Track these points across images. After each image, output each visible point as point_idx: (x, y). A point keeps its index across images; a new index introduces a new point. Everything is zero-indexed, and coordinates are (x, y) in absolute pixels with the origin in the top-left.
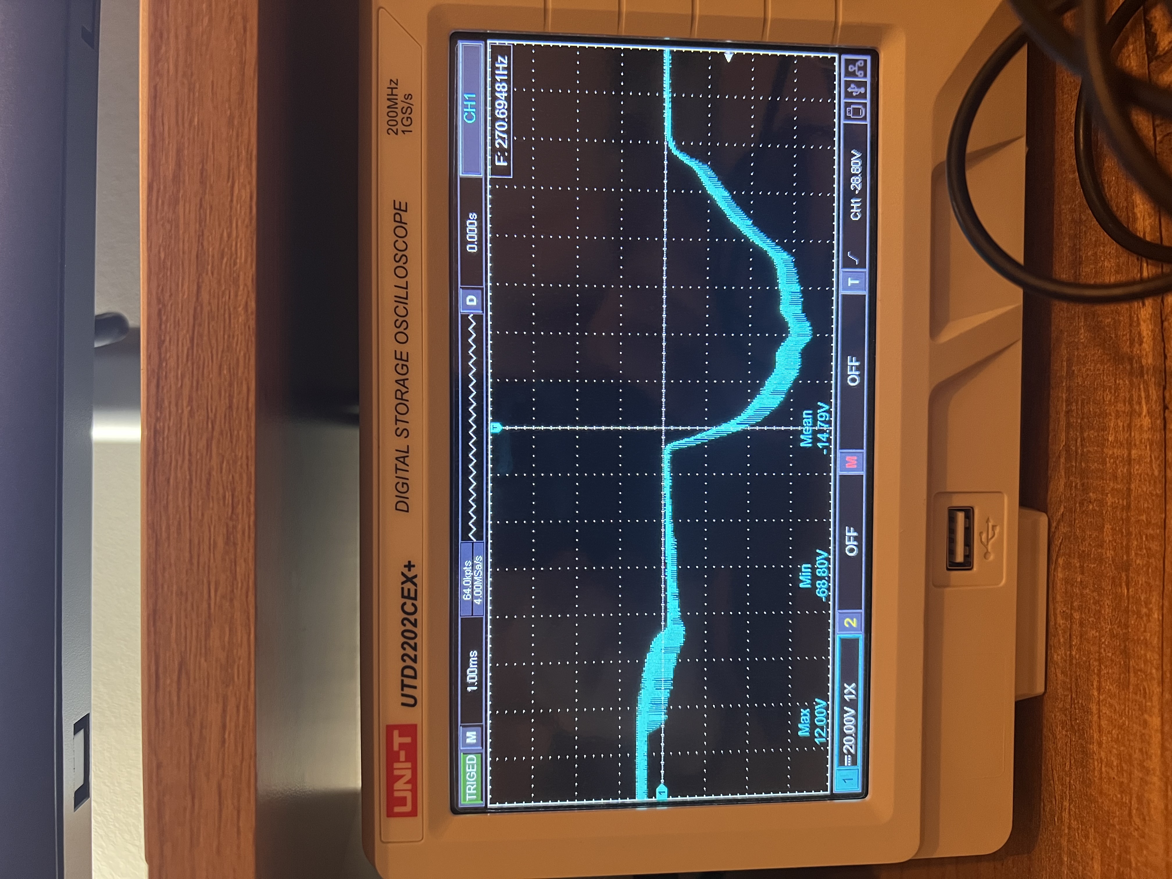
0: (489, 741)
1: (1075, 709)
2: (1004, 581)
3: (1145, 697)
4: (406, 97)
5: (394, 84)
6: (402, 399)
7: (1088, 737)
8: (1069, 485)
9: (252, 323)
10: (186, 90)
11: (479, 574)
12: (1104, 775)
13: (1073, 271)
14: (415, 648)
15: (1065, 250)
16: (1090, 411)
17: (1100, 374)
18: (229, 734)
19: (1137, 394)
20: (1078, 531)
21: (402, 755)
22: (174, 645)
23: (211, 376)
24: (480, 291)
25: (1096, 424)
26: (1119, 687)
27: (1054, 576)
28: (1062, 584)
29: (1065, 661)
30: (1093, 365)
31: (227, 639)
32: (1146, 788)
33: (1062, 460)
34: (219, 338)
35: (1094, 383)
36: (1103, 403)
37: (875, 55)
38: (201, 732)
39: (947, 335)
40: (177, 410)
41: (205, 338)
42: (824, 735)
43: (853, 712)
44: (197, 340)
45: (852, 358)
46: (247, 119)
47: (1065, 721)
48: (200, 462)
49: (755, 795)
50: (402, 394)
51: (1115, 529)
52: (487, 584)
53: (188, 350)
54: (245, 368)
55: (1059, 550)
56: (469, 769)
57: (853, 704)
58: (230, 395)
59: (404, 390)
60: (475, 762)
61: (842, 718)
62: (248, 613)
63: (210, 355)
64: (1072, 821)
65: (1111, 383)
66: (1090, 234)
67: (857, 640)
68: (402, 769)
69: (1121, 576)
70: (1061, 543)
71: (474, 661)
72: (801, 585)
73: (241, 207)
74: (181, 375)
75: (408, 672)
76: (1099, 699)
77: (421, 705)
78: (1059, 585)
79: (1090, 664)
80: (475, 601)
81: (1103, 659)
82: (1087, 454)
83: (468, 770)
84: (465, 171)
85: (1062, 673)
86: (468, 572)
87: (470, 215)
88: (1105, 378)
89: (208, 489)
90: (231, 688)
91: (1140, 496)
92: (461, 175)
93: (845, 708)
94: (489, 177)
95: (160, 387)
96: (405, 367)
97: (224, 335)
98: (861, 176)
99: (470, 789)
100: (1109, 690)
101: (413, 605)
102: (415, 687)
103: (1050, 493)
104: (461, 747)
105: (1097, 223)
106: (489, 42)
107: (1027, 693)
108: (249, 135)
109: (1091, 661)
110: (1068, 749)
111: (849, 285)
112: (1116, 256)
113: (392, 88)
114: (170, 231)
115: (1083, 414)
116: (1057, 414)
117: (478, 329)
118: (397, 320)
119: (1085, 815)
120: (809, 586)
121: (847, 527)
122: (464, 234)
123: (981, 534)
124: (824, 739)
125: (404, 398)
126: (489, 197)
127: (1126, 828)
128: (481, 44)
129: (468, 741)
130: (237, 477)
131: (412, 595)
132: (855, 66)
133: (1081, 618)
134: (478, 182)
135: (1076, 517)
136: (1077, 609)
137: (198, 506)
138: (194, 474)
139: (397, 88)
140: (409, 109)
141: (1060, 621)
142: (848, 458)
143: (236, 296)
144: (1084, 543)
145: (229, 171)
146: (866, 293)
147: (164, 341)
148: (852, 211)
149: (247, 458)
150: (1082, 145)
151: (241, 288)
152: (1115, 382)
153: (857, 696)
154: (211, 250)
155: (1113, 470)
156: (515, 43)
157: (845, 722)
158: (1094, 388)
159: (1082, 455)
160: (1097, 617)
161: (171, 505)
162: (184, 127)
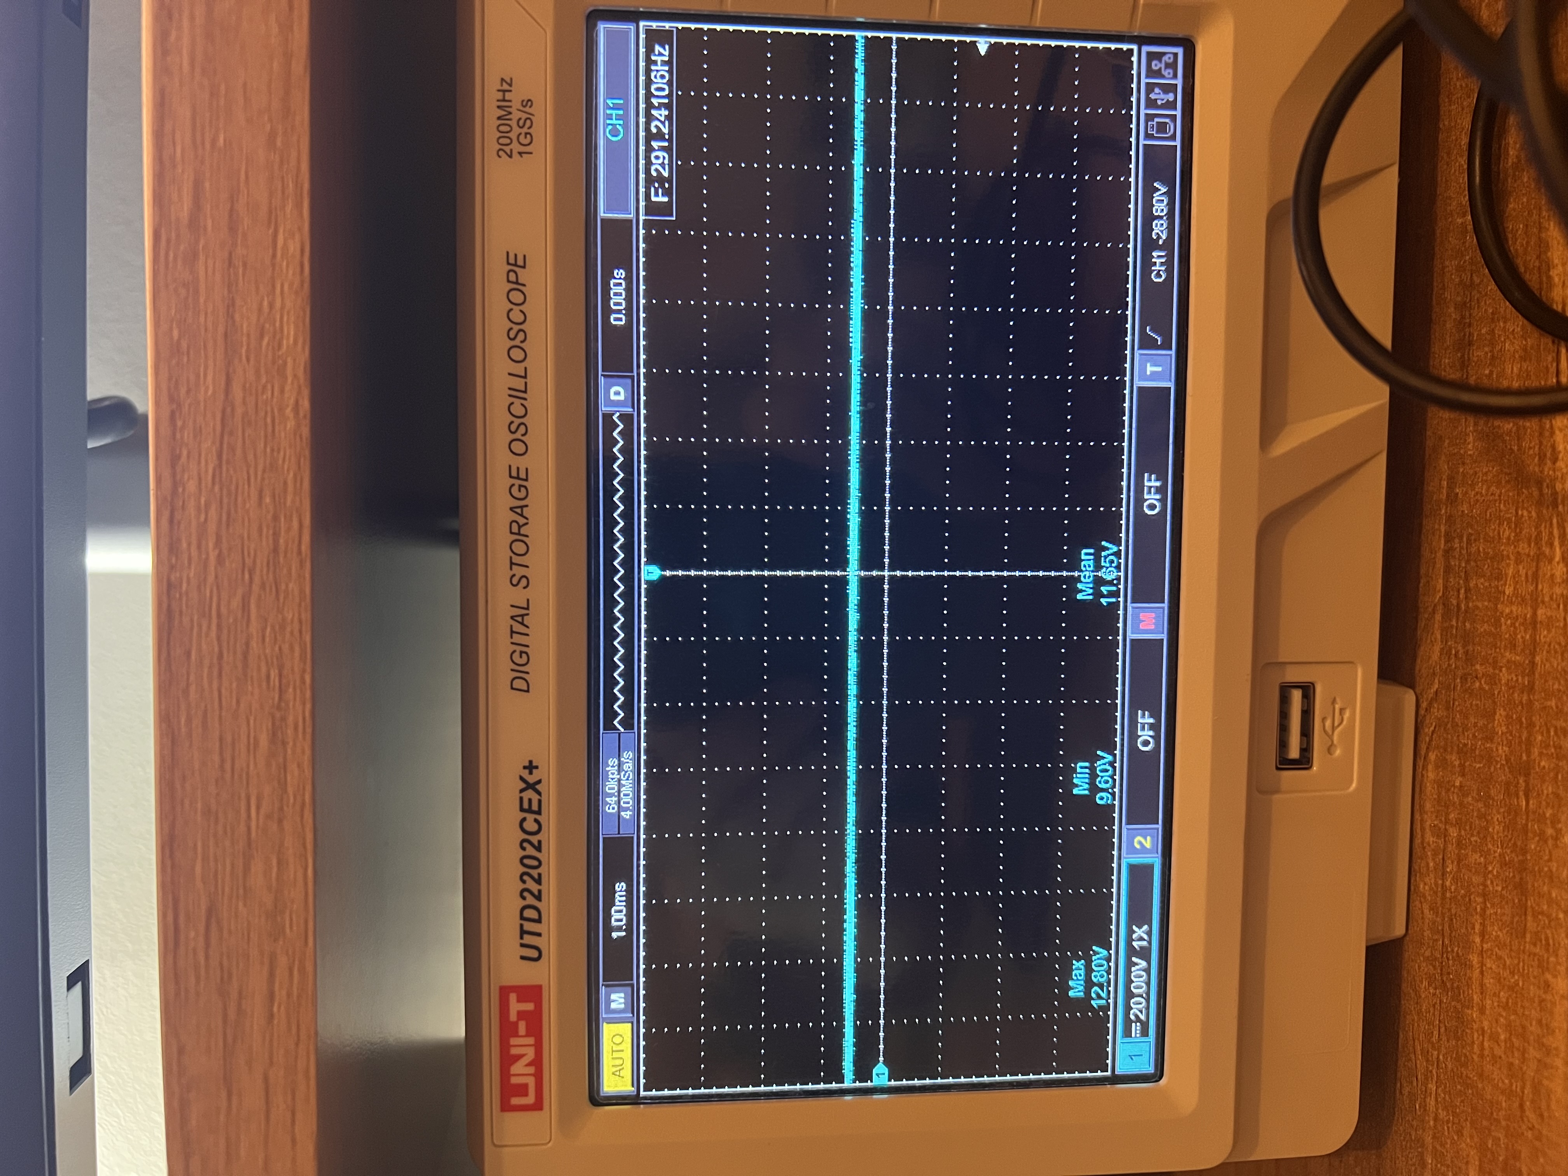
0: (642, 1005)
1: (1448, 959)
2: (1354, 785)
3: (1547, 950)
4: (524, 103)
5: (506, 85)
6: (519, 534)
7: (1465, 998)
8: (1446, 652)
9: (306, 431)
10: (207, 95)
11: (629, 777)
12: (1486, 1052)
13: (1459, 355)
14: (538, 881)
15: (1448, 326)
16: (1479, 551)
17: (1496, 501)
18: (279, 1007)
19: (1547, 530)
20: (1458, 716)
21: (522, 1027)
22: (199, 884)
23: (248, 506)
24: (629, 381)
25: (1487, 569)
26: (1512, 934)
27: (1423, 776)
28: (1434, 789)
29: (1436, 893)
30: (1485, 487)
31: (274, 875)
32: (1546, 1074)
33: (1438, 617)
34: (258, 454)
35: (1486, 512)
36: (1499, 542)
37: (1189, 46)
38: (239, 1005)
39: (1283, 446)
40: (200, 554)
41: (239, 452)
42: (1104, 995)
43: (1144, 964)
44: (227, 454)
45: (1150, 476)
46: (295, 138)
47: (1434, 974)
48: (233, 627)
49: (1008, 1078)
50: (520, 527)
51: (1512, 718)
52: (639, 791)
53: (214, 469)
54: (296, 495)
55: (1431, 740)
57: (1144, 953)
58: (274, 534)
59: (522, 521)
61: (1128, 972)
62: (304, 839)
63: (246, 476)
64: (1440, 1111)
65: (1511, 513)
66: (1485, 302)
67: (1151, 867)
68: (523, 1045)
69: (1518, 783)
70: (1433, 732)
71: (621, 896)
72: (1075, 791)
73: (287, 265)
74: (205, 505)
75: (530, 913)
76: (1482, 949)
77: (547, 957)
78: (1429, 788)
79: (1470, 900)
80: (622, 814)
81: (1489, 894)
82: (1474, 611)
84: (608, 210)
85: (1431, 909)
86: (613, 774)
87: (616, 272)
88: (1502, 506)
89: (245, 666)
90: (281, 943)
91: (1549, 673)
92: (602, 214)
93: (1134, 959)
94: (642, 218)
95: (176, 522)
96: (523, 489)
97: (265, 447)
98: (1167, 219)
100: (1497, 937)
101: (536, 821)
102: (539, 935)
103: (1419, 661)
104: (603, 1015)
105: (1496, 288)
106: (642, 24)
107: (1382, 936)
108: (299, 161)
109: (1472, 897)
110: (1437, 1013)
111: (1148, 373)
112: (1522, 336)
113: (504, 91)
114: (187, 298)
115: (1469, 554)
116: (1432, 553)
117: (627, 434)
118: (512, 422)
119: (1458, 1104)
120: (1087, 792)
121: (1139, 711)
122: (606, 298)
123: (1324, 720)
124: (1104, 1001)
125: (522, 532)
126: (642, 246)
127: (1516, 1125)
128: (632, 27)
129: (613, 1006)
130: (286, 648)
131: (535, 807)
132: (1160, 61)
133: (1460, 836)
134: (625, 226)
135: (1456, 697)
136: (1454, 822)
137: (231, 692)
138: (225, 644)
139: (510, 91)
140: (528, 121)
141: (1430, 838)
142: (1142, 616)
143: (282, 391)
144: (1466, 734)
145: (270, 212)
146: (1171, 385)
147: (180, 456)
148: (1153, 268)
149: (300, 622)
150: (1478, 179)
151: (289, 380)
152: (1517, 513)
153: (1150, 943)
154: (245, 326)
155: (1510, 635)
156: (680, 26)
157: (1133, 978)
158: (1486, 520)
159: (1466, 612)
160: (1481, 835)
161: (193, 688)
162: (204, 148)
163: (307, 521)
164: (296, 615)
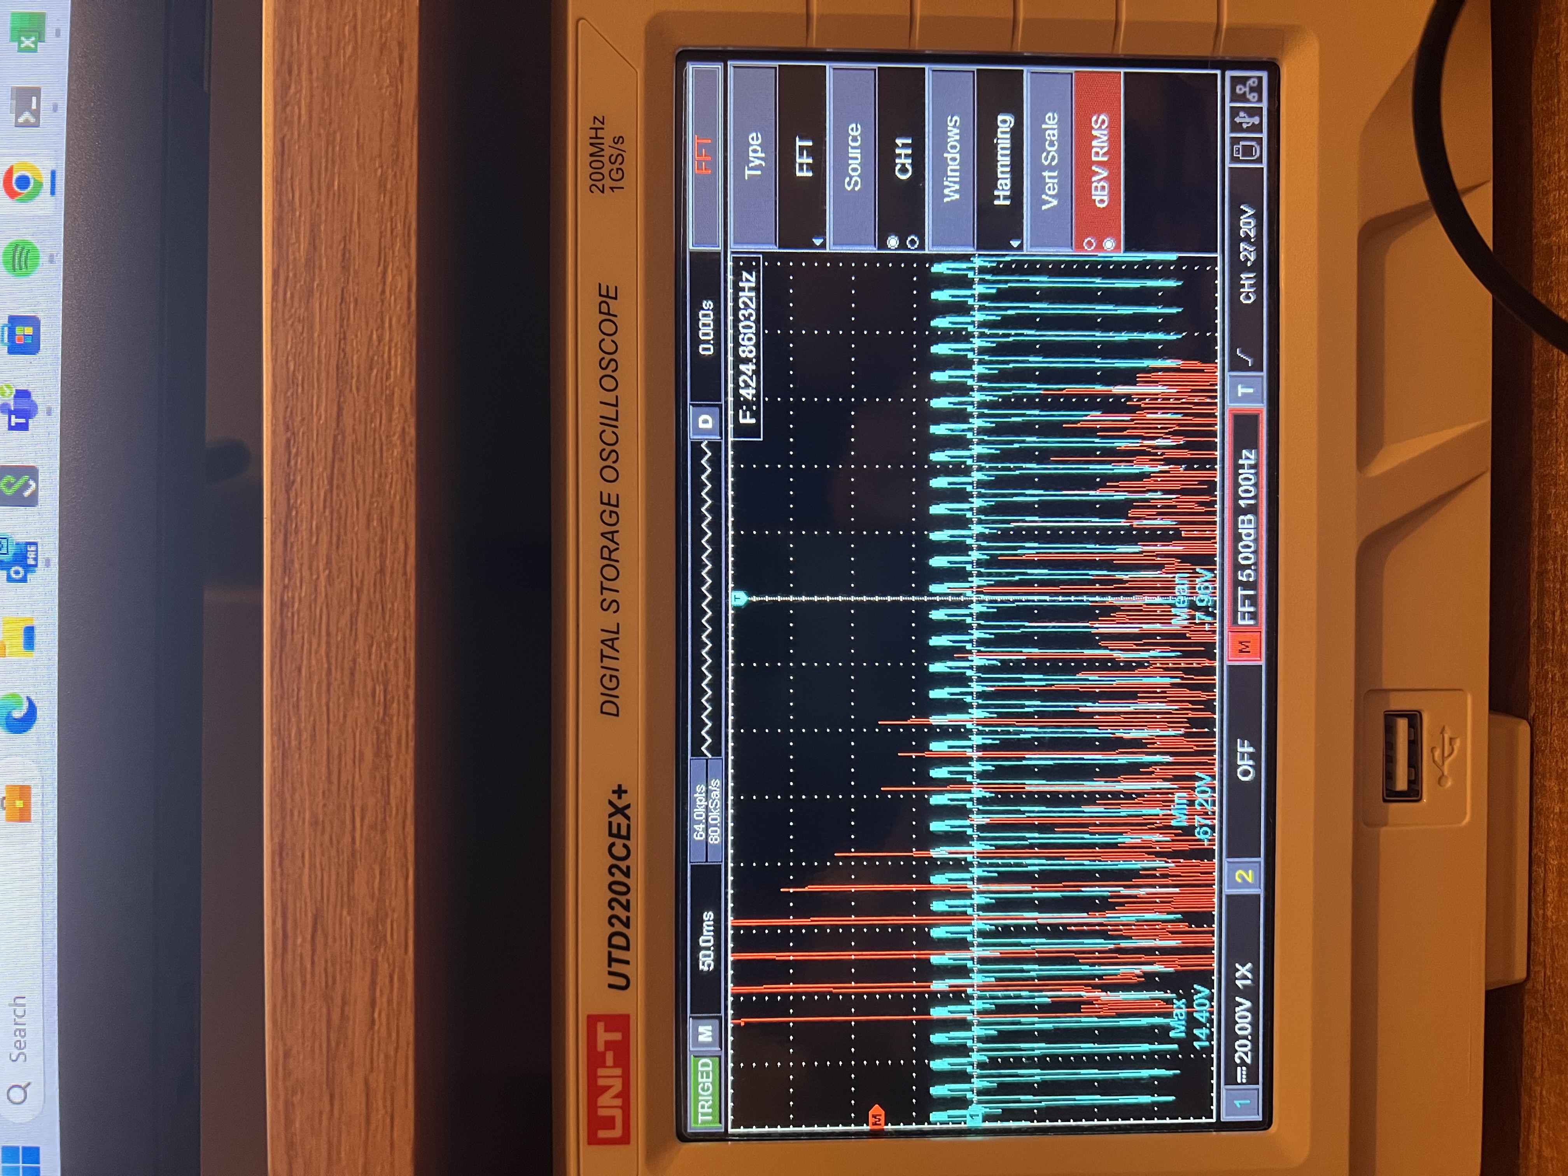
0: (730, 1039)
2: (1467, 819)
4: (616, 141)
5: (599, 123)
6: (610, 559)
9: (412, 457)
10: (323, 144)
11: (716, 805)
14: (627, 908)
18: (380, 1013)
21: (610, 1057)
22: (306, 892)
23: (356, 529)
24: (717, 409)
31: (376, 884)
34: (367, 479)
37: (1273, 69)
38: (343, 1011)
39: (1381, 466)
40: (311, 574)
41: (349, 477)
43: (1249, 1004)
44: (338, 480)
46: (404, 180)
48: (341, 645)
49: (1108, 1122)
50: (610, 552)
52: (726, 818)
53: (325, 493)
54: (402, 517)
56: (702, 1077)
57: (1249, 993)
58: (381, 554)
59: (612, 546)
60: (710, 1068)
61: (1232, 1013)
63: (355, 500)
67: (1254, 897)
68: (609, 1076)
71: (708, 926)
73: (395, 300)
74: (317, 527)
75: (618, 941)
77: (635, 987)
80: (710, 841)
83: (700, 1080)
84: (697, 243)
86: (701, 801)
87: (704, 303)
89: (352, 682)
90: (382, 950)
92: (691, 247)
93: (1237, 999)
94: (730, 250)
95: (289, 545)
96: (614, 515)
97: (373, 474)
98: (1255, 241)
99: (703, 1107)
101: (625, 846)
102: (627, 962)
104: (690, 1047)
106: (730, 63)
107: (1501, 979)
108: (407, 203)
111: (1240, 395)
113: (596, 129)
114: (302, 333)
117: (715, 462)
118: (604, 450)
120: (1184, 824)
121: (1239, 740)
122: (695, 329)
123: (1433, 750)
124: (1207, 1043)
125: (612, 557)
126: (730, 277)
128: (719, 66)
129: (701, 1038)
130: (391, 667)
131: (624, 832)
132: (1245, 85)
134: (713, 259)
135: (1554, 722)
137: (339, 706)
138: (333, 662)
139: (603, 129)
140: (620, 157)
143: (390, 420)
145: (380, 251)
146: (1264, 408)
147: (294, 481)
148: (1242, 290)
149: (405, 639)
151: (397, 409)
153: (1254, 981)
154: (355, 358)
157: (1236, 1019)
159: (1562, 634)
161: (302, 704)
162: (320, 194)
163: (412, 543)
164: (401, 634)
